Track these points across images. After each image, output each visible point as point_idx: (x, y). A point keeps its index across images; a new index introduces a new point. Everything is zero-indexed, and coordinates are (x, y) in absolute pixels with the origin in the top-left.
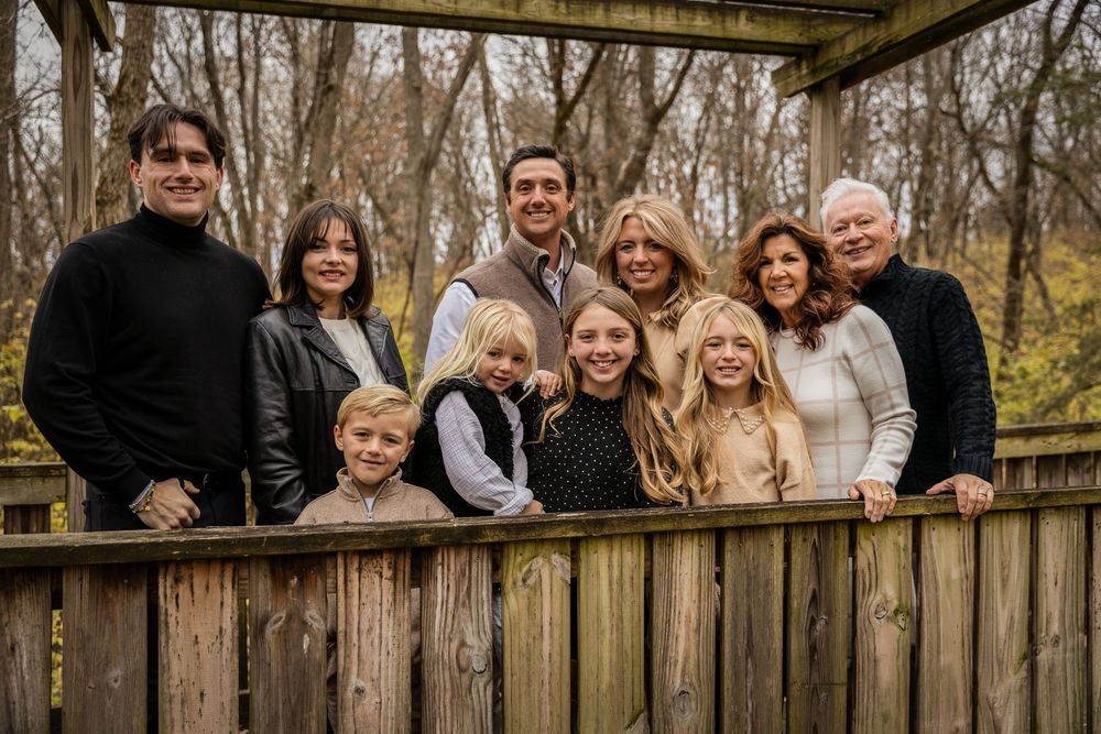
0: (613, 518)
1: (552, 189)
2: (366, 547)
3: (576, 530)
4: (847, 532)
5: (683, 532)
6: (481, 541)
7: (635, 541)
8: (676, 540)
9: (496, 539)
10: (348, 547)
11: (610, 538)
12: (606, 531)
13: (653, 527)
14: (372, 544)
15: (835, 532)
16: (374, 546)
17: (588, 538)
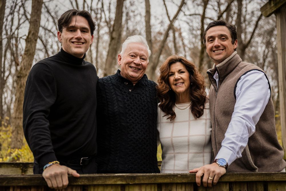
0: (140, 176)
1: (223, 39)
2: (21, 184)
3: (121, 180)
4: (263, 188)
5: (177, 184)
6: (75, 184)
7: (153, 188)
8: (173, 188)
9: (83, 183)
10: (14, 184)
11: (140, 185)
12: (137, 182)
13: (160, 181)
14: (24, 183)
15: (256, 187)
16: (25, 184)
17: (128, 185)
